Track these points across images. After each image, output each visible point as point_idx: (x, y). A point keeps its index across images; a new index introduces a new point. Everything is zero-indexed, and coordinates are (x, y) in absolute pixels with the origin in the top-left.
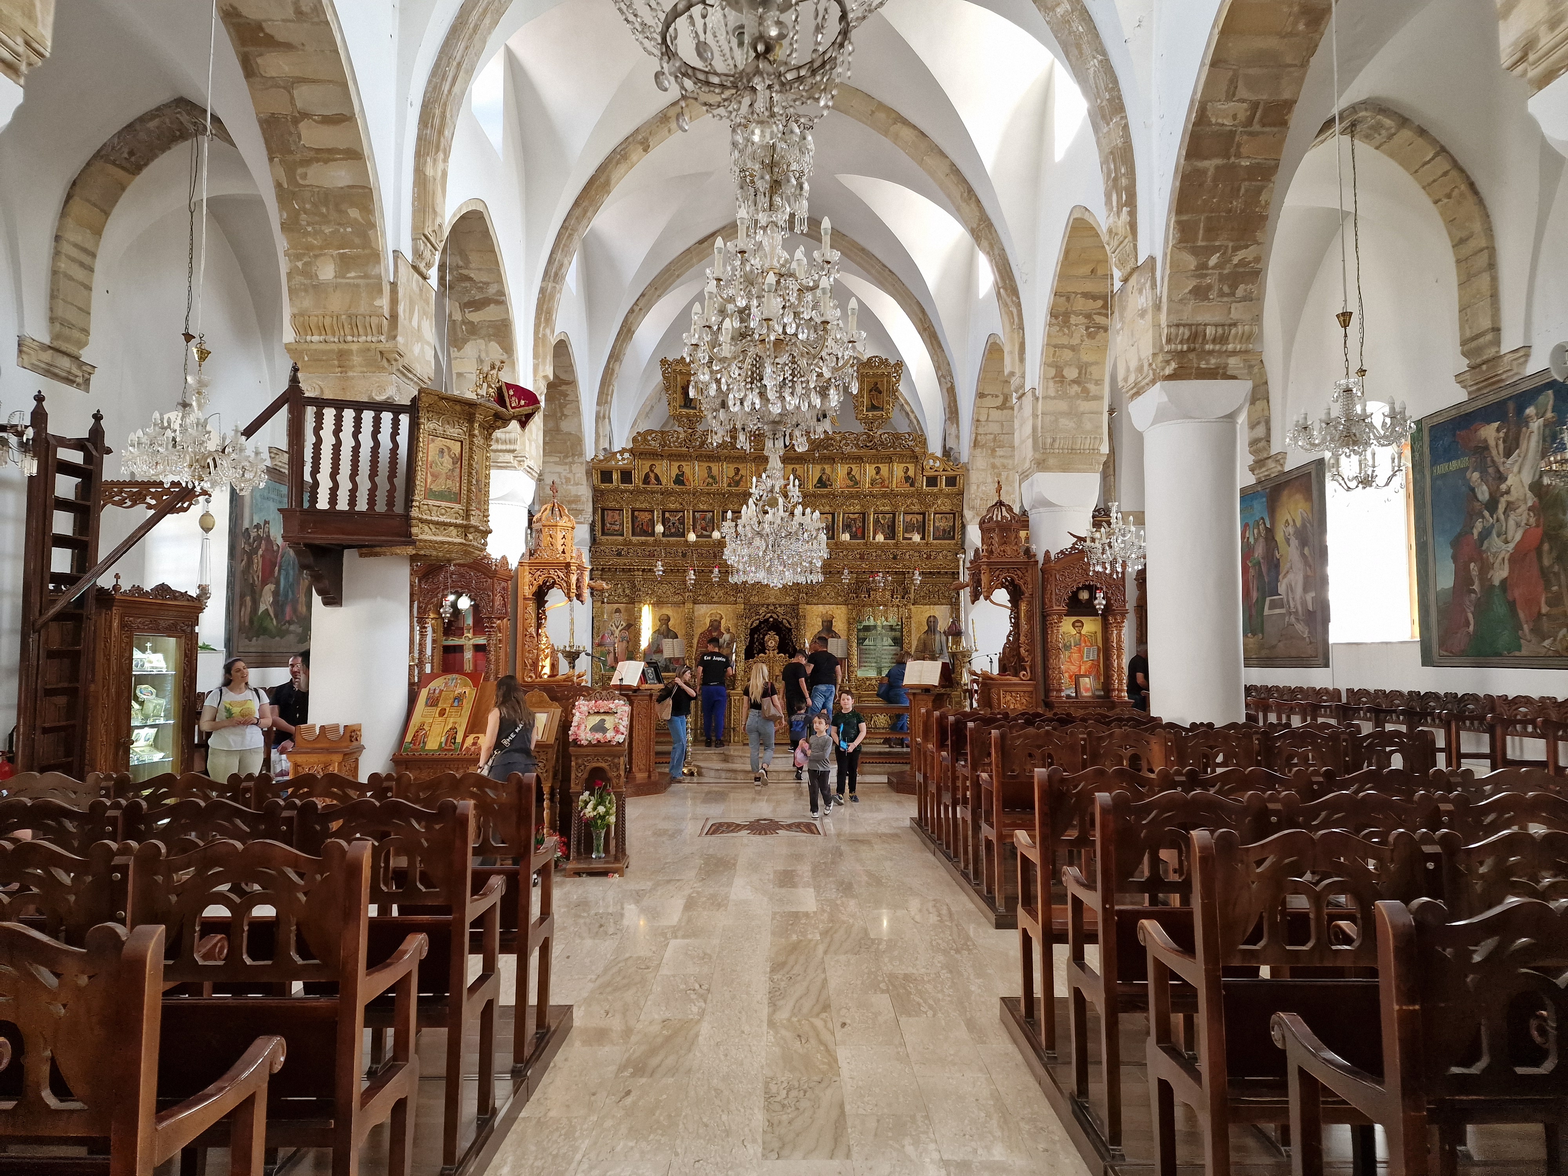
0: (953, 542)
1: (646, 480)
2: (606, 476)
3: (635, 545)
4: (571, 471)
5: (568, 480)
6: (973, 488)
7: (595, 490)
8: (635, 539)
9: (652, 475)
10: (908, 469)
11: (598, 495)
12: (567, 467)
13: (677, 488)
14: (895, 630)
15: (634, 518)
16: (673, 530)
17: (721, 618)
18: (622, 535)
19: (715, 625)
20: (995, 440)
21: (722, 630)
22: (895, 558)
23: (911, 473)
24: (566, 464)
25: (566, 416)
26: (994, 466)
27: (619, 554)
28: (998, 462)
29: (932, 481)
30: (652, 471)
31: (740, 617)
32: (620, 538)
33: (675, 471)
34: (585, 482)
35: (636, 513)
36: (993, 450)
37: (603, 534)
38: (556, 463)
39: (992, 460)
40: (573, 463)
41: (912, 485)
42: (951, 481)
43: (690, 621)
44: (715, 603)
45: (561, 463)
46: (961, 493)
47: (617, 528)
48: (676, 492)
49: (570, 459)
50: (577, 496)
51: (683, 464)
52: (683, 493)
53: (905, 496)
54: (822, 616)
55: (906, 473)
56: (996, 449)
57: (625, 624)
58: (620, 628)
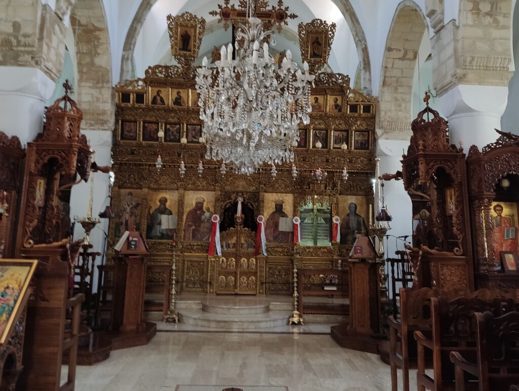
1: (154, 101)
2: (125, 97)
3: (144, 147)
6: (383, 114)
7: (118, 107)
8: (144, 143)
9: (158, 98)
10: (337, 100)
11: (120, 112)
12: (98, 90)
13: (176, 107)
14: (326, 213)
16: (172, 137)
17: (204, 201)
18: (136, 140)
19: (199, 206)
20: (397, 81)
21: (204, 209)
22: (327, 161)
25: (98, 54)
26: (396, 99)
27: (133, 153)
28: (399, 96)
29: (354, 108)
30: (158, 94)
31: (217, 200)
33: (175, 95)
34: (110, 101)
35: (146, 124)
36: (396, 89)
39: (395, 95)
41: (340, 110)
42: (367, 109)
43: (181, 203)
44: (200, 190)
46: (374, 117)
47: (132, 134)
48: (175, 110)
51: (181, 90)
52: (180, 111)
53: (335, 118)
54: (275, 202)
55: (336, 102)
56: (399, 88)
57: (134, 204)
58: (131, 206)
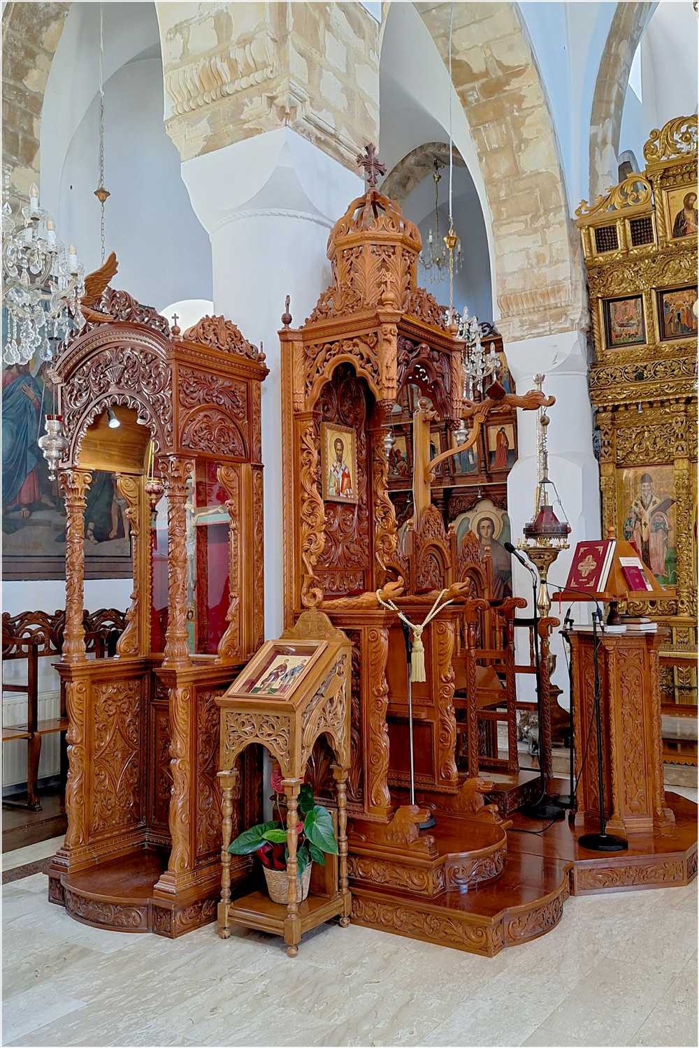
1: (680, 229)
2: (605, 238)
3: (667, 356)
4: (544, 242)
5: (540, 258)
7: (589, 266)
8: (665, 346)
9: (689, 216)
11: (594, 275)
12: (538, 237)
15: (661, 306)
18: (643, 342)
24: (535, 231)
27: (640, 377)
30: (688, 206)
32: (640, 347)
34: (567, 256)
35: (666, 296)
37: (610, 344)
38: (519, 234)
40: (547, 226)
45: (528, 232)
47: (632, 330)
49: (542, 221)
50: (558, 282)
57: (659, 501)
58: (651, 508)
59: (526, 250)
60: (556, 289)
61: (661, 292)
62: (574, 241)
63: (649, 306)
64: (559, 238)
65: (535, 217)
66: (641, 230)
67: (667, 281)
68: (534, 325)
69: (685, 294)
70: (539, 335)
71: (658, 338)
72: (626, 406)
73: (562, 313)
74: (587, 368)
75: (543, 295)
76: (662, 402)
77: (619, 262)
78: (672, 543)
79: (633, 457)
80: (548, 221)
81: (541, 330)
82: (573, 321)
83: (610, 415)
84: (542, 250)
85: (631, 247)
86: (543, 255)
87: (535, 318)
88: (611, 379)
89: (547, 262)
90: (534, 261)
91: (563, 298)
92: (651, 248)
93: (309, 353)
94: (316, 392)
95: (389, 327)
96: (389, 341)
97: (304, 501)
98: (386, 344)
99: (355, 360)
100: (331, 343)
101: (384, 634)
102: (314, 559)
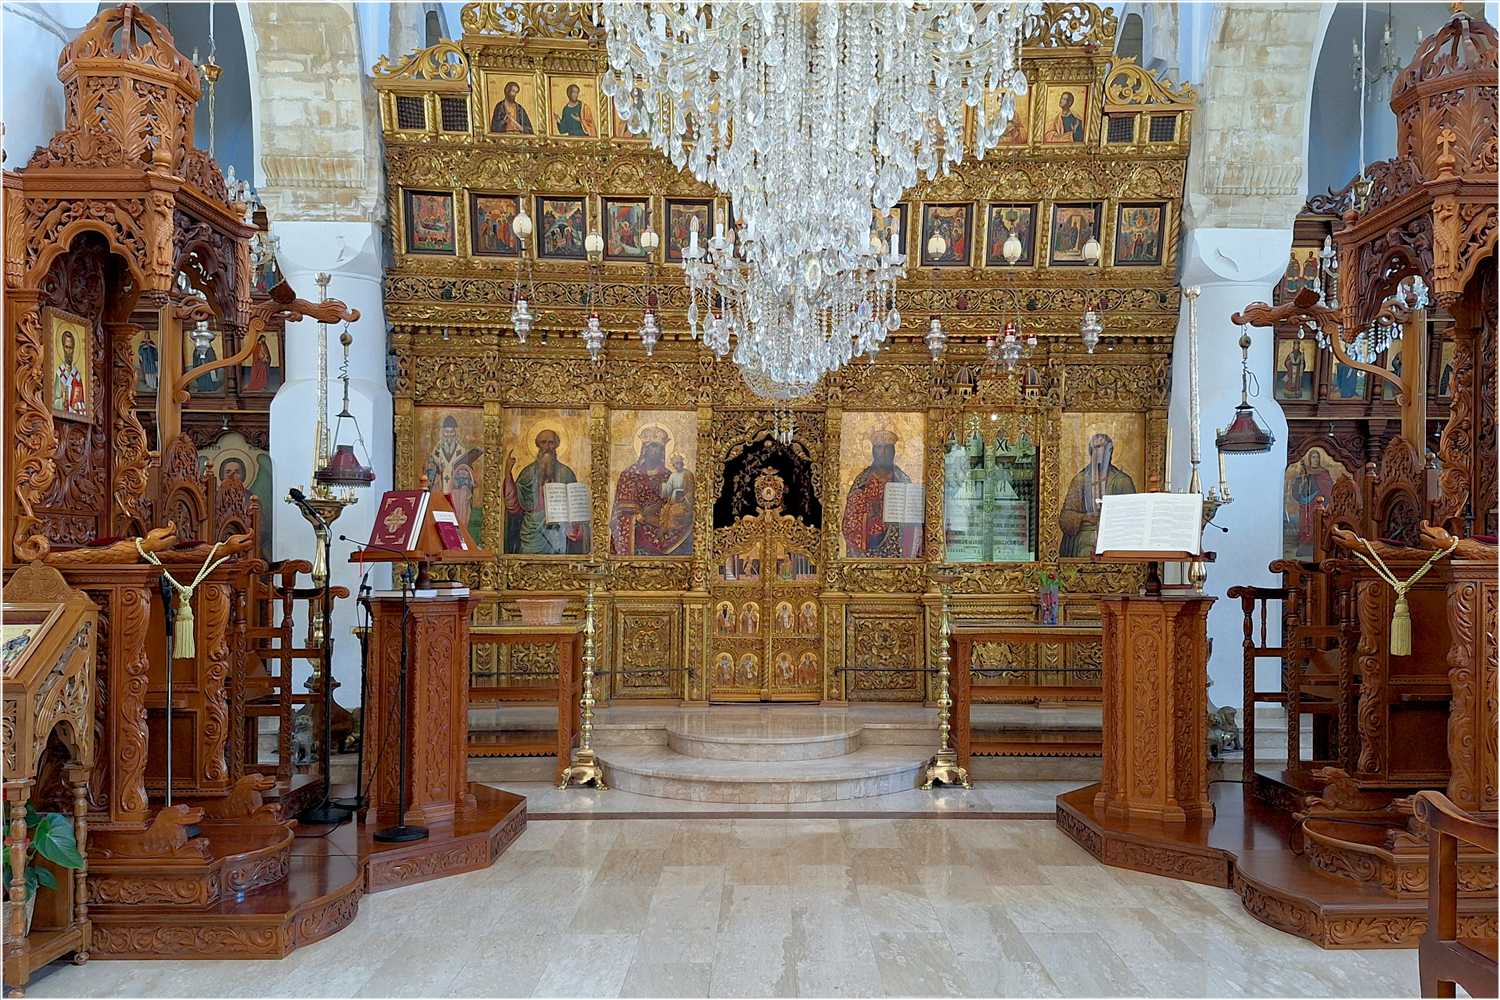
0: (1157, 270)
2: (409, 111)
3: (480, 275)
4: (330, 96)
5: (324, 117)
6: (1214, 139)
7: (388, 143)
8: (478, 261)
9: (511, 110)
10: (1070, 99)
11: (394, 159)
12: (322, 86)
13: (567, 141)
15: (474, 210)
16: (561, 243)
17: (666, 439)
20: (1267, 26)
21: (668, 465)
22: (1031, 306)
23: (1077, 109)
24: (318, 78)
26: (1260, 91)
27: (447, 296)
28: (1269, 80)
29: (1121, 126)
30: (511, 99)
31: (704, 436)
32: (448, 258)
33: (560, 101)
34: (359, 118)
35: (480, 201)
36: (1262, 52)
38: (296, 77)
39: (1257, 76)
40: (334, 76)
41: (1079, 136)
42: (1163, 126)
43: (601, 448)
44: (651, 407)
45: (308, 77)
46: (1182, 156)
47: (440, 234)
48: (566, 152)
49: (327, 68)
50: (346, 154)
51: (579, 82)
52: (579, 152)
53: (1061, 161)
54: (873, 437)
55: (1066, 107)
56: (1270, 49)
57: (464, 452)
58: (455, 459)
59: (305, 101)
60: (344, 163)
61: (476, 195)
62: (370, 106)
63: (457, 209)
64: (349, 97)
65: (318, 61)
66: (454, 112)
67: (483, 182)
68: (313, 204)
69: (503, 203)
70: (319, 219)
71: (470, 251)
72: (428, 328)
73: (350, 197)
74: (381, 273)
75: (326, 167)
76: (472, 330)
77: (426, 147)
78: (478, 503)
79: (435, 394)
80: (335, 70)
81: (321, 213)
82: (365, 209)
83: (408, 337)
84: (326, 107)
85: (441, 131)
86: (327, 113)
87: (315, 195)
88: (411, 293)
89: (334, 123)
90: (315, 119)
91: (354, 177)
92: (466, 138)
93: (32, 208)
94: (43, 264)
95: (164, 196)
96: (164, 215)
97: (19, 414)
98: (158, 219)
99: (110, 232)
100: (70, 201)
101: (146, 594)
102: (35, 495)
